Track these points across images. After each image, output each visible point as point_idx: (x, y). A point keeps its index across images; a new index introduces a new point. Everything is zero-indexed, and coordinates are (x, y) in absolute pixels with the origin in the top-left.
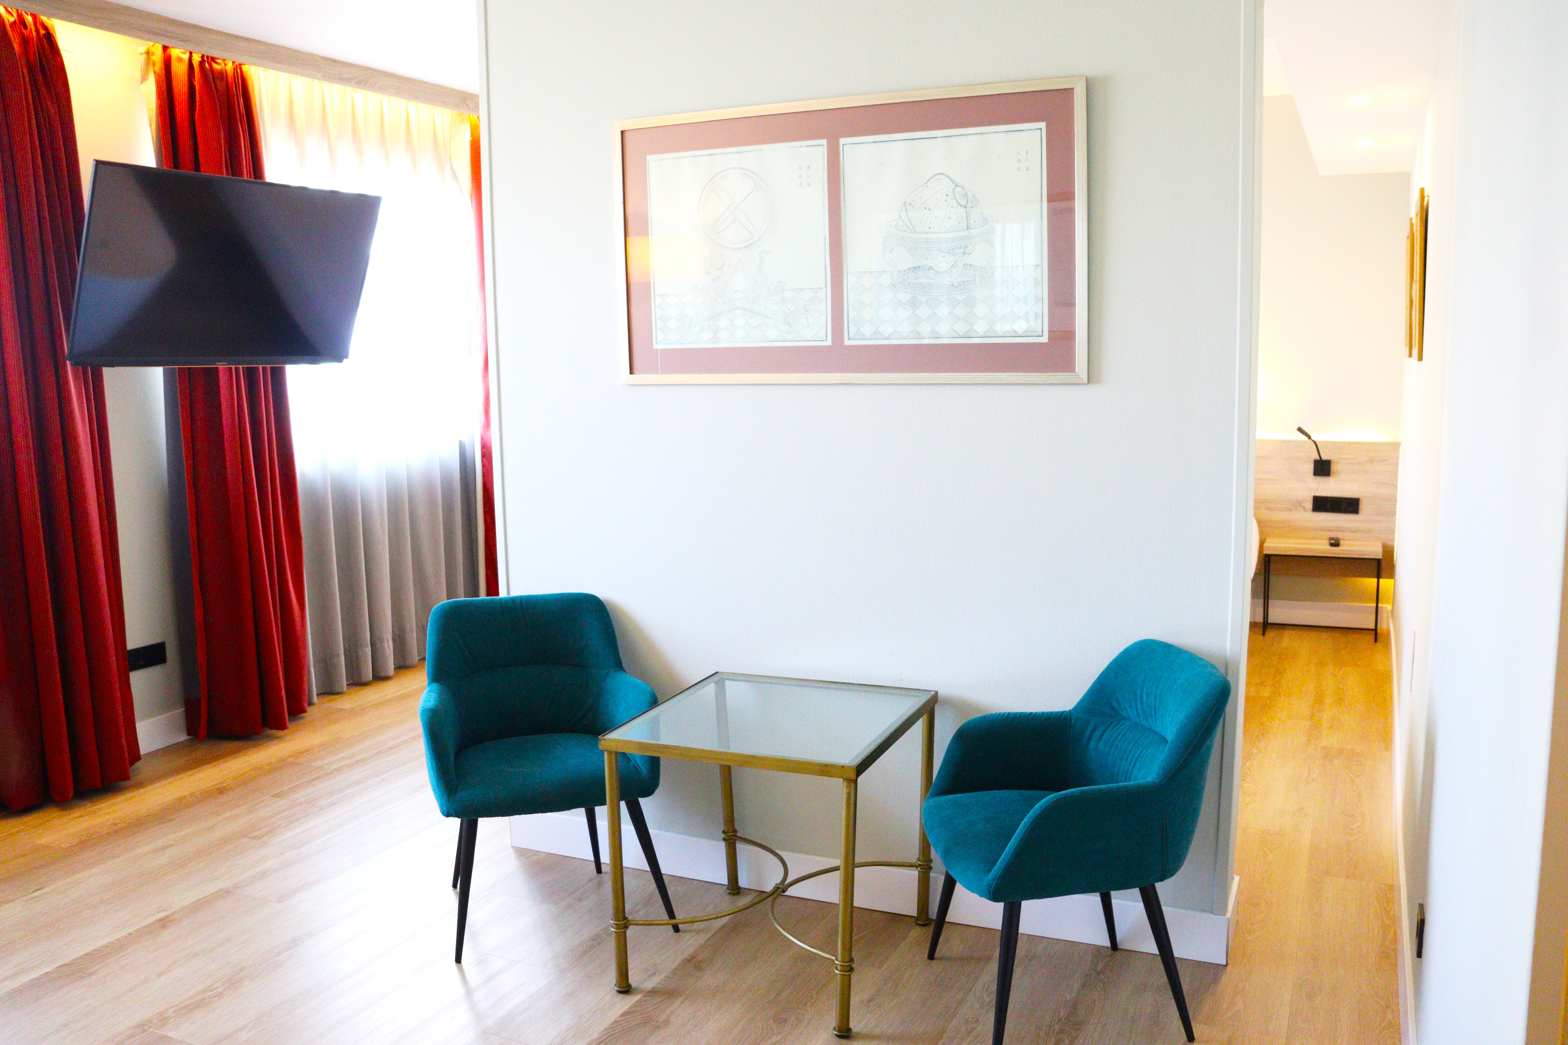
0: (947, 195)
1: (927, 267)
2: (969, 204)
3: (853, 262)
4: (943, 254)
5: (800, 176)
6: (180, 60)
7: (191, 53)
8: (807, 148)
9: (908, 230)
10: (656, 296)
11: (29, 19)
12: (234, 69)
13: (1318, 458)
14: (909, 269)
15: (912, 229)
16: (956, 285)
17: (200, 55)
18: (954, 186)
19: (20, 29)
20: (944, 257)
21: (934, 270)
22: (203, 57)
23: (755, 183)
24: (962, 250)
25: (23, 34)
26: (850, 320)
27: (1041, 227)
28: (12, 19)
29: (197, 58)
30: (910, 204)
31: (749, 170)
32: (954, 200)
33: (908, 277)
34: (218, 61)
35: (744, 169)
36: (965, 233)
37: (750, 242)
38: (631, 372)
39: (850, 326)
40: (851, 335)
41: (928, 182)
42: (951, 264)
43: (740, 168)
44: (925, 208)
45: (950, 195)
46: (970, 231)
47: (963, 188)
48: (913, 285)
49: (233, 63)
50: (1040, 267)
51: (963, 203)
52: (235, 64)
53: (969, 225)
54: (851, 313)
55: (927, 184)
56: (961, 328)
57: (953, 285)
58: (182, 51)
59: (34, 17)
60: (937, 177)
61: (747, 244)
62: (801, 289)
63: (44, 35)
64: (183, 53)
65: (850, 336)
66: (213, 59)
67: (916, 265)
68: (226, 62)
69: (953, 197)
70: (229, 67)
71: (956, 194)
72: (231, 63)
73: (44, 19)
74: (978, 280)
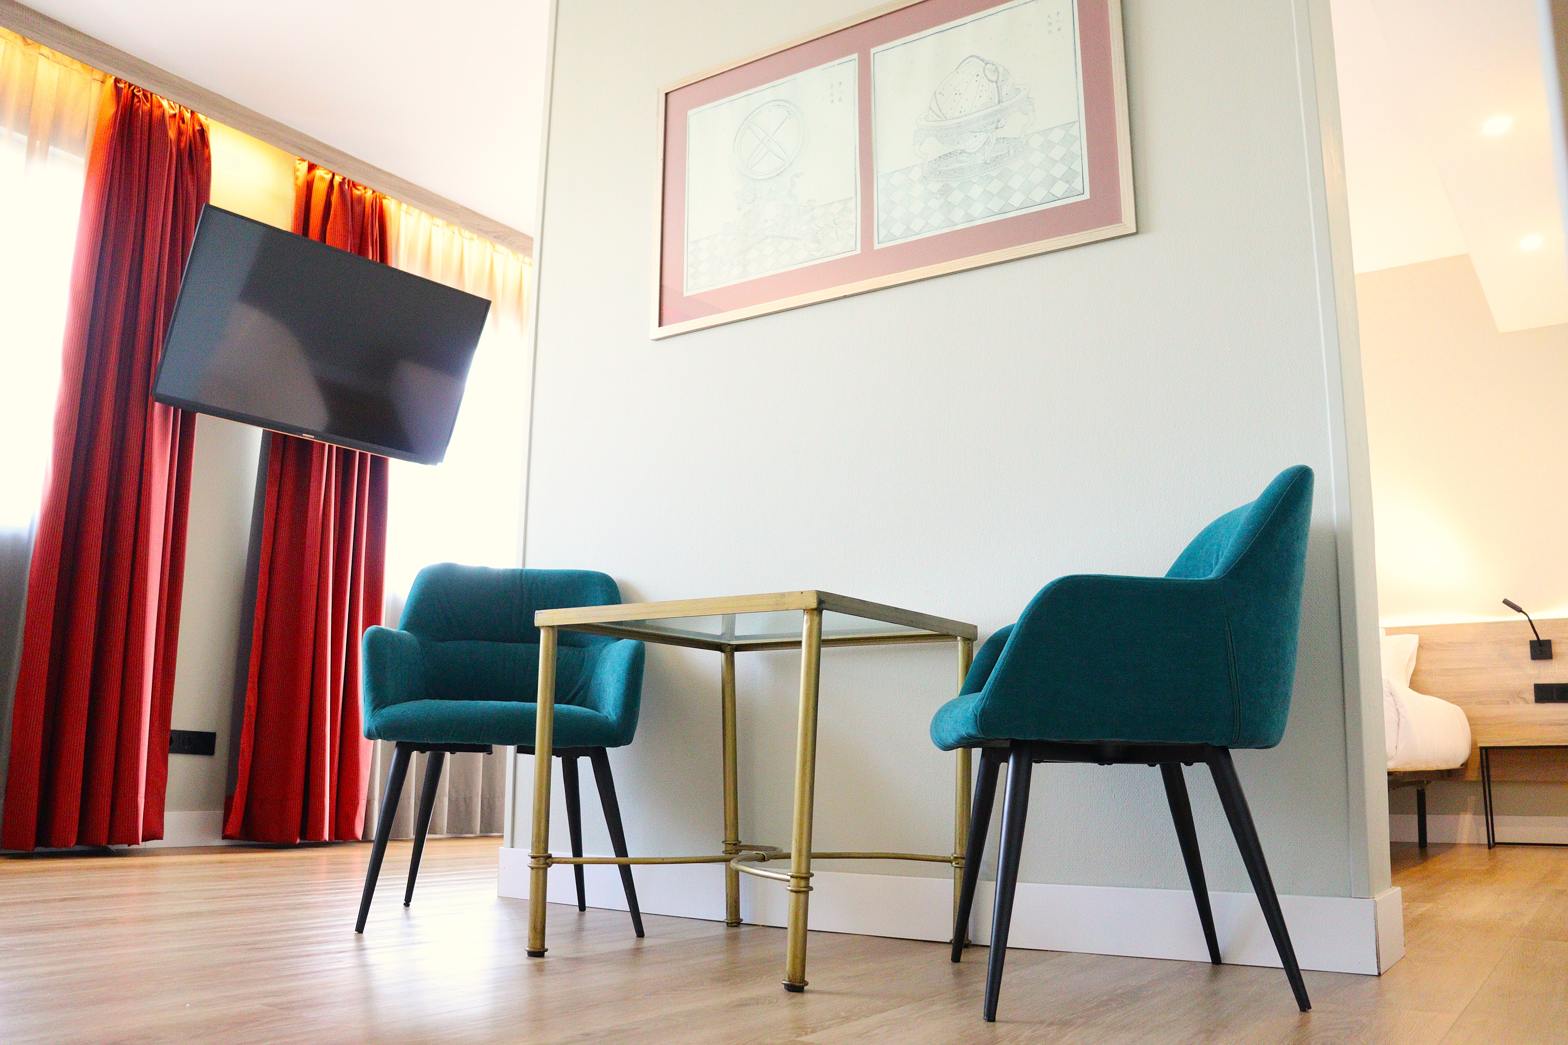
0: (978, 75)
1: (959, 152)
2: (1001, 78)
3: (883, 165)
4: (976, 134)
5: (832, 94)
6: (322, 179)
7: (334, 175)
8: (840, 65)
9: (940, 119)
10: (689, 244)
11: (188, 115)
12: (373, 199)
13: (1535, 639)
14: (940, 157)
15: (942, 117)
16: (988, 162)
17: (342, 178)
18: (984, 64)
19: (179, 123)
20: (976, 136)
21: (966, 152)
22: (344, 179)
23: (788, 112)
24: (994, 125)
25: (179, 127)
26: (879, 224)
27: (1077, 83)
28: (172, 112)
29: (338, 179)
30: (940, 93)
31: (783, 101)
32: (985, 78)
33: (939, 165)
34: (359, 188)
35: (778, 100)
36: (998, 107)
37: (782, 170)
38: (660, 325)
39: (880, 230)
40: (881, 238)
41: (958, 68)
42: (984, 142)
43: (773, 101)
44: (956, 94)
45: (980, 75)
46: (1002, 104)
47: (993, 65)
48: (944, 173)
49: (374, 192)
50: (1077, 124)
51: (994, 78)
52: (375, 194)
53: (1001, 99)
54: (881, 215)
55: (958, 70)
56: (996, 205)
57: (986, 163)
58: (325, 172)
59: (192, 113)
60: (967, 61)
61: (778, 172)
62: (830, 203)
63: (198, 130)
64: (326, 173)
65: (880, 240)
66: (354, 185)
67: (947, 152)
68: (366, 190)
69: (983, 76)
70: (369, 194)
71: (987, 72)
72: (371, 192)
73: (202, 118)
74: (1011, 152)
